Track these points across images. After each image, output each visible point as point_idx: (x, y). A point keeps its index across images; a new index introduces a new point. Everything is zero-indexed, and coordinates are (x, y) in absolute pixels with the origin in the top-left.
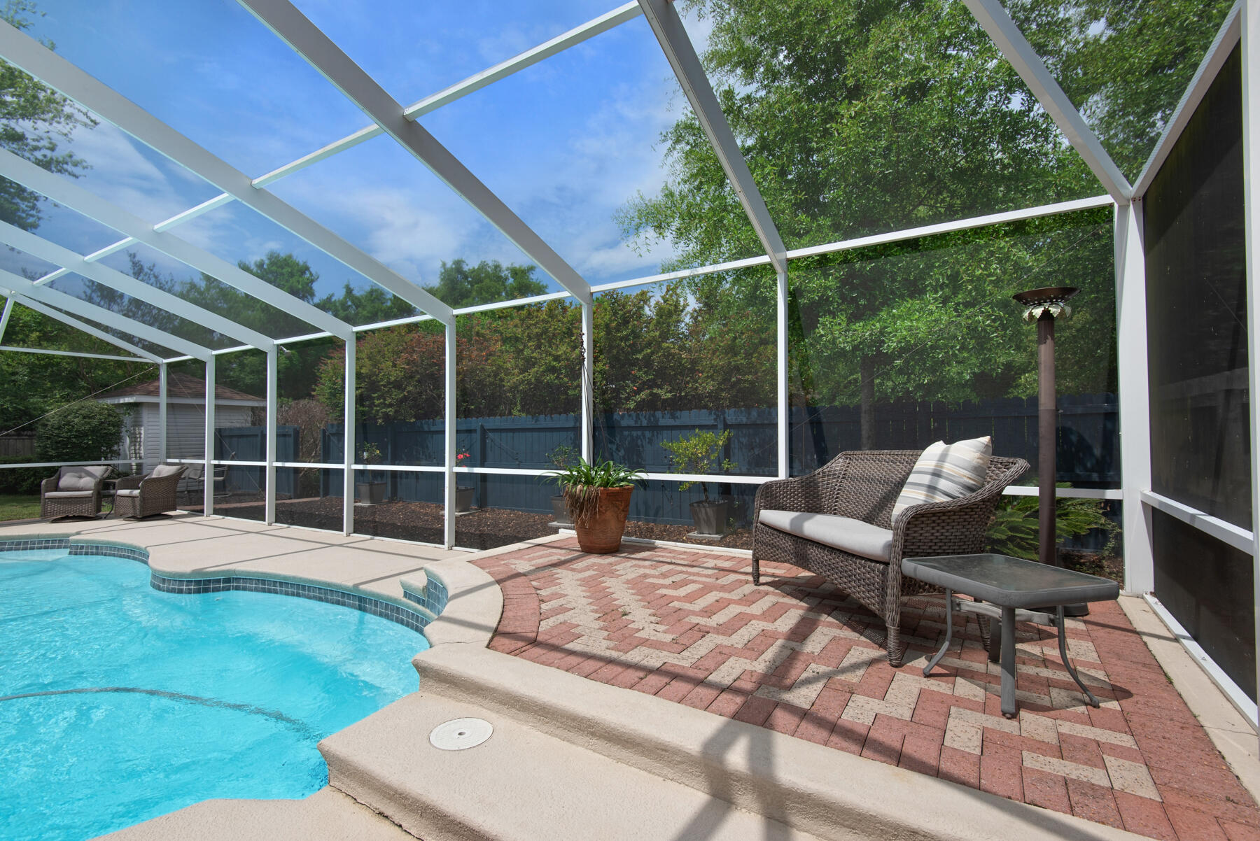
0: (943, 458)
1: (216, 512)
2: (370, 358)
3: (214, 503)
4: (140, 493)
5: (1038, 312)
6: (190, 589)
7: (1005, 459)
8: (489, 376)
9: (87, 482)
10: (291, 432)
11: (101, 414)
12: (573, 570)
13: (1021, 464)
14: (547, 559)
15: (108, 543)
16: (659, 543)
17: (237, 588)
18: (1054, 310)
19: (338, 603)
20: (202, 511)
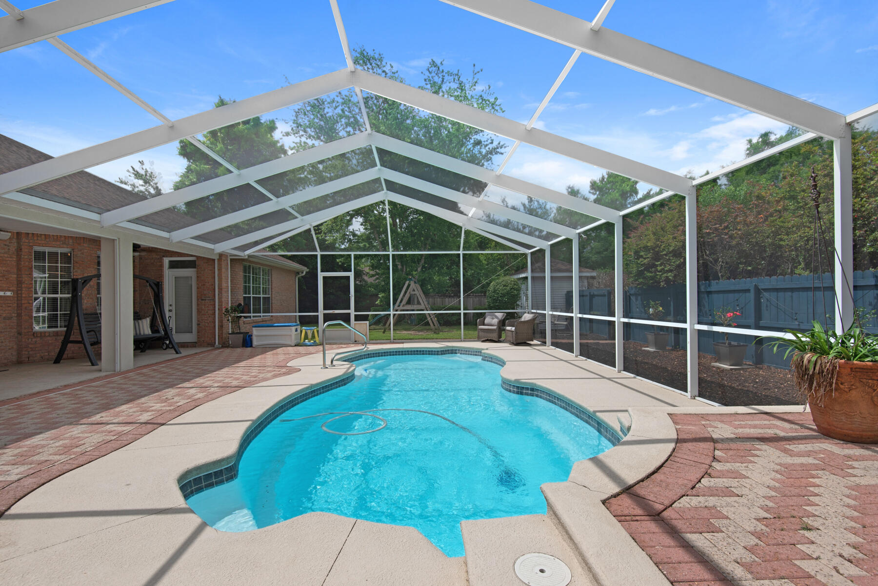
1: (553, 344)
2: (654, 234)
3: (552, 339)
4: (515, 329)
6: (514, 391)
8: (768, 237)
9: (495, 321)
10: (606, 294)
11: (511, 284)
12: (786, 451)
14: (760, 431)
17: (537, 396)
20: (545, 343)
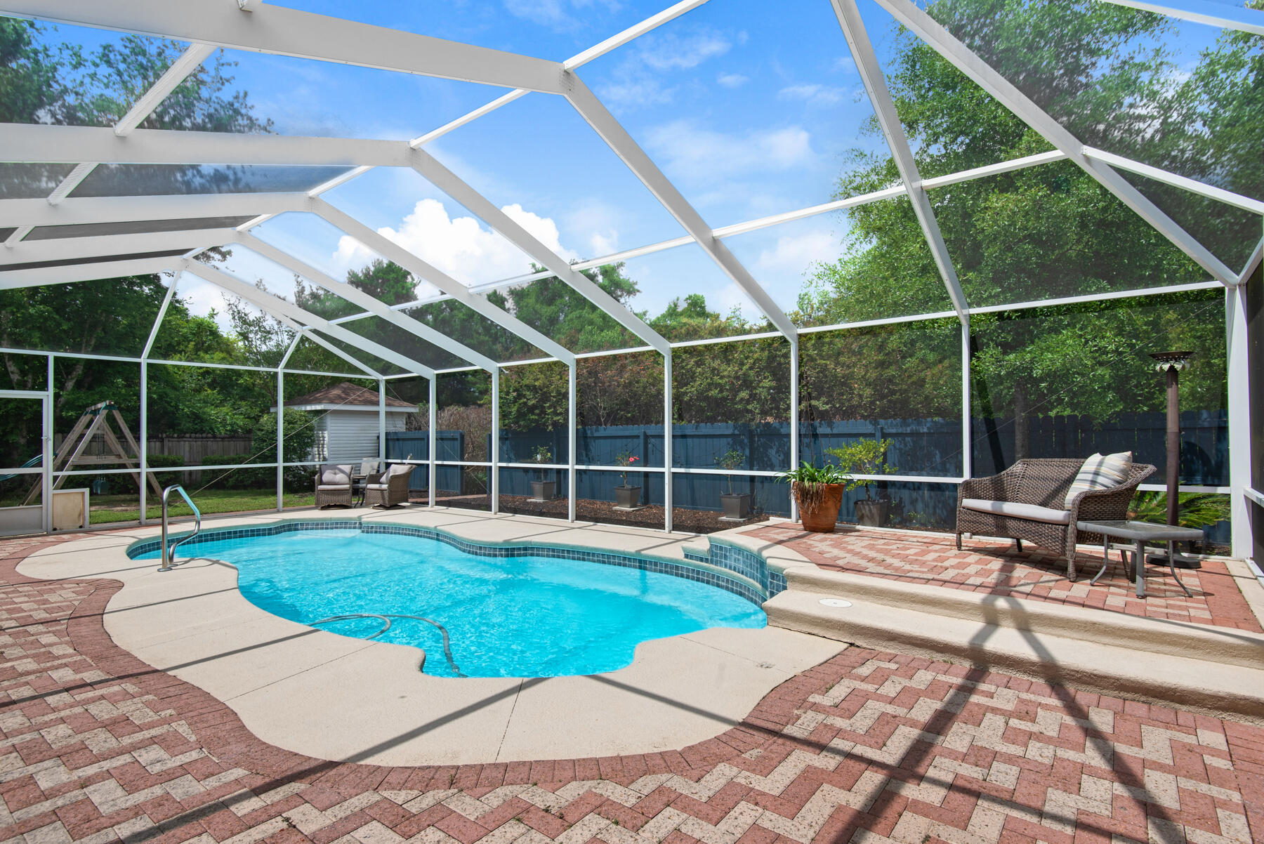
0: (1100, 464)
3: (436, 496)
5: (1166, 367)
6: (501, 554)
7: (1141, 465)
13: (1151, 468)
15: (394, 524)
16: (859, 527)
17: (532, 555)
18: (1178, 366)
19: (620, 564)
20: (427, 503)
